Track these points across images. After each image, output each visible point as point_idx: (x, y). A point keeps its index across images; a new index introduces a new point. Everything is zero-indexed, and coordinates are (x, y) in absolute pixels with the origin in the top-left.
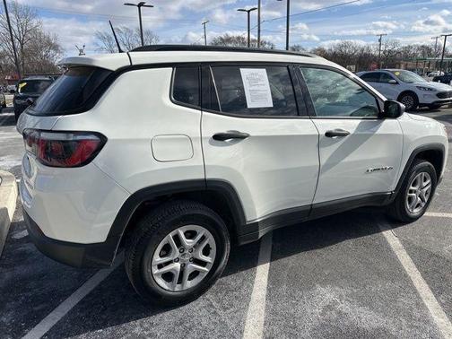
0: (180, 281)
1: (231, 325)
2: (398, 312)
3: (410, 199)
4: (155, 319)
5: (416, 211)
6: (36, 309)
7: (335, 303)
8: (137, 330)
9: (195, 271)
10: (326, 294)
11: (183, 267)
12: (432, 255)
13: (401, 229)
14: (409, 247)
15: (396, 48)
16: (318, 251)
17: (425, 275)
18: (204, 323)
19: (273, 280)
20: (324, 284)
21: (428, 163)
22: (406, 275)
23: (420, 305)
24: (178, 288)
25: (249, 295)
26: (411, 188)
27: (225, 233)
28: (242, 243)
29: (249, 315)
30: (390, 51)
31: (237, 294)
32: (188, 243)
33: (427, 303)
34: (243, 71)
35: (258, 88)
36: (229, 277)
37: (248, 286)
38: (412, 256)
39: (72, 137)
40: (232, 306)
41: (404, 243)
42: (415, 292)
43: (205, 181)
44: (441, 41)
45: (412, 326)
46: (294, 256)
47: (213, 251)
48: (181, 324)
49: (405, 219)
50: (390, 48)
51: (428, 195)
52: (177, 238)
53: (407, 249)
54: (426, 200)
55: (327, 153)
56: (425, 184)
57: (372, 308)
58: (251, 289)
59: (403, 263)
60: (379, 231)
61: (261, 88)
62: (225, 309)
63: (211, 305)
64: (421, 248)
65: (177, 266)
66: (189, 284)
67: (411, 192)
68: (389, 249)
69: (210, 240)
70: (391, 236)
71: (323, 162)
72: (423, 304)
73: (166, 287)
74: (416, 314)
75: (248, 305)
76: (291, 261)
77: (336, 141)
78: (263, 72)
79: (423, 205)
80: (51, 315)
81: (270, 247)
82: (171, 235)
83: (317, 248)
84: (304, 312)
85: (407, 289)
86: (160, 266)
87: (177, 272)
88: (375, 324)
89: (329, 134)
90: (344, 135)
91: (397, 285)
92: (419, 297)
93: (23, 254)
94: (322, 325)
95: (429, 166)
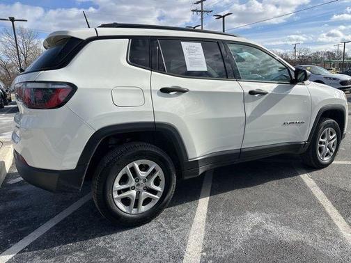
0: (136, 206)
1: (177, 240)
2: (313, 229)
3: (321, 149)
4: (116, 236)
5: (326, 160)
6: (20, 230)
7: (262, 224)
8: (101, 244)
9: (148, 198)
10: (255, 218)
11: (138, 194)
12: (340, 190)
13: (315, 173)
14: (321, 185)
15: (308, 54)
16: (249, 189)
17: (335, 204)
18: (155, 238)
19: (212, 208)
20: (253, 211)
21: (332, 120)
22: (319, 204)
23: (331, 224)
24: (134, 211)
25: (192, 219)
26: (321, 140)
27: (172, 168)
28: (186, 178)
29: (192, 232)
30: (303, 56)
31: (182, 218)
32: (142, 174)
33: (338, 223)
34: (183, 44)
35: (195, 57)
36: (177, 207)
37: (192, 213)
38: (324, 191)
39: (50, 86)
40: (178, 226)
41: (317, 182)
42: (327, 215)
43: (154, 123)
44: (341, 49)
45: (325, 239)
46: (229, 193)
47: (163, 182)
48: (136, 239)
49: (317, 166)
50: (302, 54)
51: (335, 147)
52: (133, 169)
53: (320, 186)
54: (334, 151)
55: (251, 107)
56: (331, 137)
57: (292, 227)
58: (194, 215)
59: (316, 195)
60: (297, 174)
61: (197, 56)
62: (172, 229)
63: (162, 226)
64: (331, 185)
65: (134, 193)
66: (143, 209)
67: (321, 143)
68: (306, 186)
69: (160, 173)
70: (307, 178)
71: (248, 114)
72: (334, 224)
73: (125, 210)
74: (328, 230)
75: (191, 226)
76: (227, 196)
77: (257, 99)
78: (199, 45)
79: (332, 154)
80: (32, 234)
81: (210, 186)
82: (128, 167)
83: (247, 186)
84: (237, 231)
85: (320, 214)
86: (119, 192)
87: (133, 197)
88: (294, 238)
89: (252, 93)
90: (264, 94)
91: (313, 211)
92: (330, 219)
93: (15, 194)
94: (251, 239)
95: (334, 123)
